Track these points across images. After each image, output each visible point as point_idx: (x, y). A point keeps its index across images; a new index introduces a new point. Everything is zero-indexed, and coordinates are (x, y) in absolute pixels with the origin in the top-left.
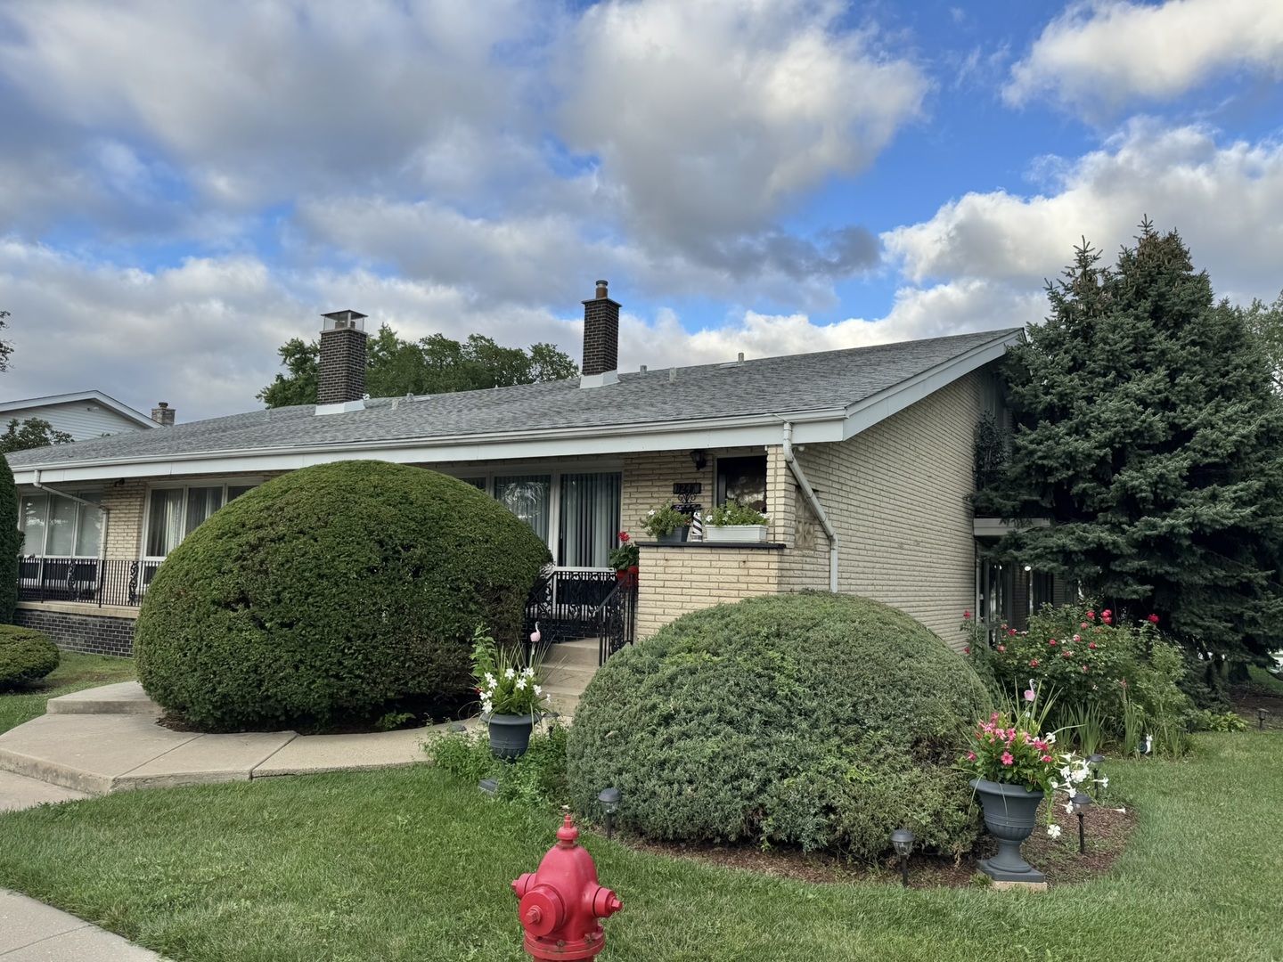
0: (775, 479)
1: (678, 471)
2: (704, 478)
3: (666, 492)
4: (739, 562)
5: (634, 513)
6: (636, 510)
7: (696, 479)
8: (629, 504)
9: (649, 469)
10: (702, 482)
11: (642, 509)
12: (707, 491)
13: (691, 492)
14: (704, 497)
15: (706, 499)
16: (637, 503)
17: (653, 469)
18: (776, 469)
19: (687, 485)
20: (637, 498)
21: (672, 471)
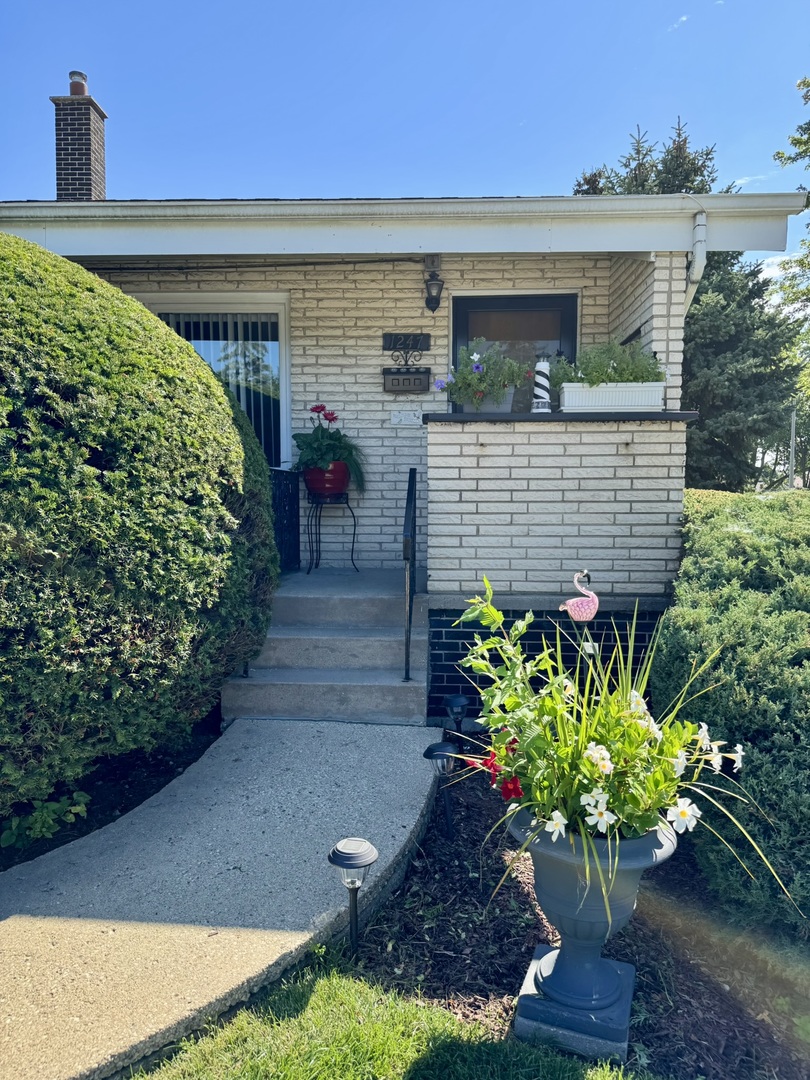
0: (669, 310)
1: (391, 315)
2: (434, 326)
3: (368, 347)
4: (618, 444)
5: (314, 380)
6: (316, 375)
7: (421, 327)
8: (303, 366)
9: (338, 309)
10: (432, 333)
11: (328, 375)
12: (440, 346)
13: (415, 348)
14: (435, 356)
15: (440, 360)
16: (317, 364)
17: (345, 309)
18: (670, 293)
19: (407, 336)
20: (317, 356)
21: (380, 314)
